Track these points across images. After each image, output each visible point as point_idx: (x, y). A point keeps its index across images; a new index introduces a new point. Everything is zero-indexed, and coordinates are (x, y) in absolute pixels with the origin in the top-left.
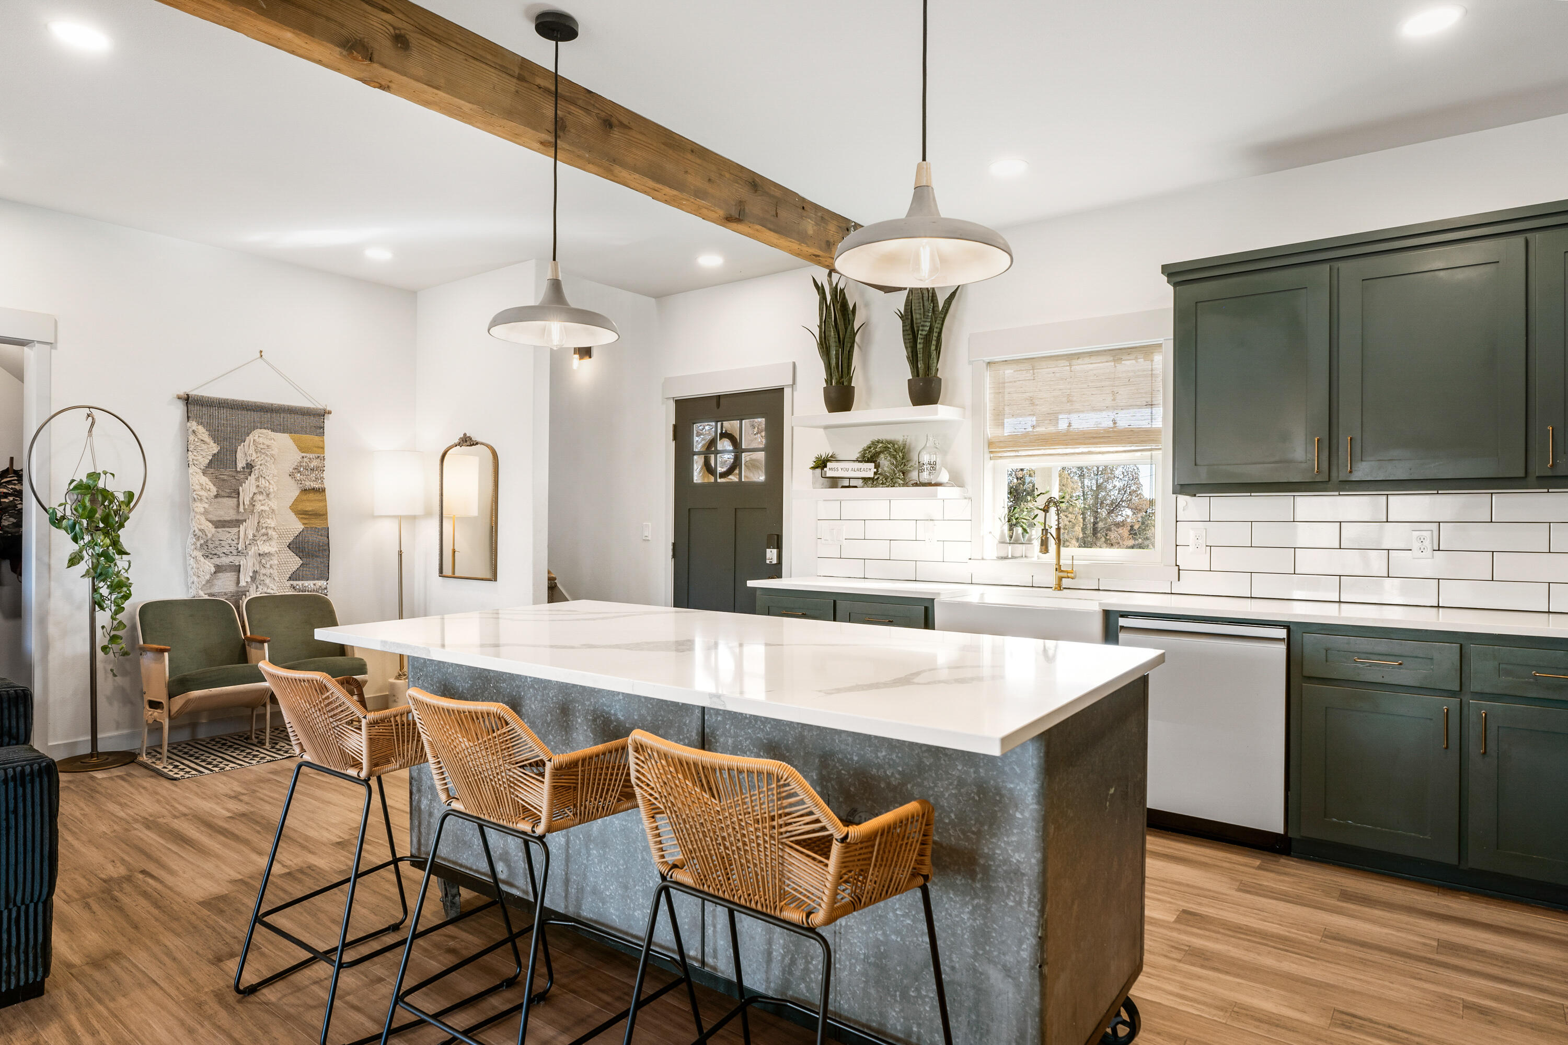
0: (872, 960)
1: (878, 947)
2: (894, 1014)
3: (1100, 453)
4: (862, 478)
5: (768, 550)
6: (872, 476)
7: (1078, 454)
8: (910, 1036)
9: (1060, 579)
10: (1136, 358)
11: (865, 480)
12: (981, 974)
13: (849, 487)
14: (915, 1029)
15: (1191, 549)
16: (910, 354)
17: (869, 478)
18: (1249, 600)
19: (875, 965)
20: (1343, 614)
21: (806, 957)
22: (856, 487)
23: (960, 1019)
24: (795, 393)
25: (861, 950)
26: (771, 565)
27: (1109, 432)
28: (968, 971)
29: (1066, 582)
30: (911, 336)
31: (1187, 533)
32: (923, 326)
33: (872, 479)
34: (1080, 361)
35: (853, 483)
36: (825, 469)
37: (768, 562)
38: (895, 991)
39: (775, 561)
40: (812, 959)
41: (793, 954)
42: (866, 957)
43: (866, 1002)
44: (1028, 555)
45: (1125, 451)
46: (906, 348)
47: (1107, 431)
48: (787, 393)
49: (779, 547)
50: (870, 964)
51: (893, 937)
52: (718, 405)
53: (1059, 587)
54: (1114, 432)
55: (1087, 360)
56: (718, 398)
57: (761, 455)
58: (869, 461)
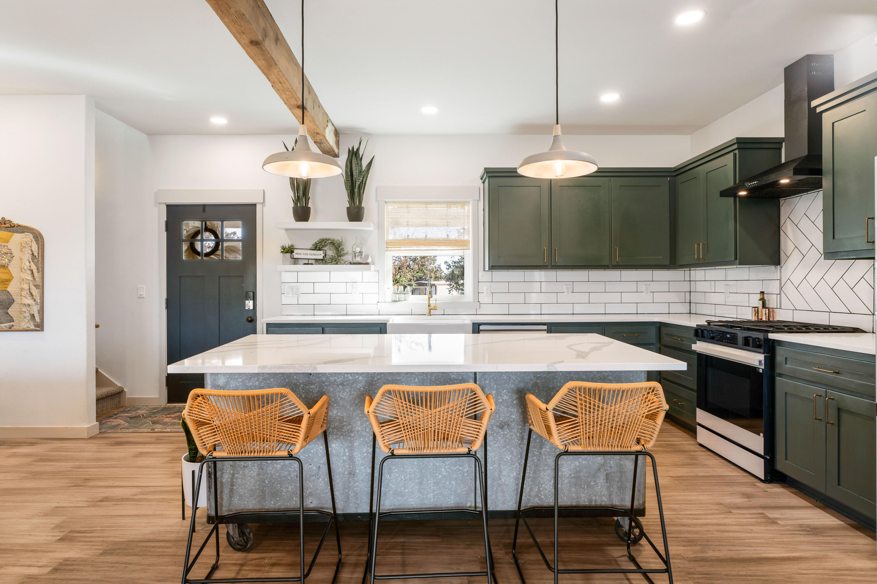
0: (573, 475)
1: (576, 469)
2: (584, 495)
3: (441, 250)
4: (314, 259)
5: (247, 302)
6: (322, 258)
7: (431, 250)
8: (591, 502)
9: (430, 310)
10: (457, 207)
11: (317, 260)
12: (623, 465)
13: (308, 264)
14: (594, 498)
15: (485, 294)
16: (349, 193)
17: (320, 260)
18: (508, 316)
19: (575, 477)
20: (542, 319)
21: (538, 485)
22: (312, 264)
23: (614, 487)
24: (264, 208)
25: (567, 473)
26: (249, 310)
27: (445, 240)
28: (617, 466)
29: (432, 312)
30: (350, 184)
31: (483, 287)
32: (359, 179)
33: (322, 260)
34: (432, 206)
35: (310, 262)
36: (293, 254)
37: (247, 308)
38: (584, 485)
39: (251, 308)
40: (542, 485)
41: (531, 486)
42: (570, 475)
43: (570, 494)
44: (406, 299)
45: (452, 250)
46: (347, 190)
47: (444, 240)
48: (259, 208)
49: (254, 299)
50: (572, 478)
51: (584, 462)
52: (204, 210)
53: (430, 314)
54: (448, 240)
55: (435, 205)
56: (204, 207)
57: (240, 245)
58: (319, 250)
